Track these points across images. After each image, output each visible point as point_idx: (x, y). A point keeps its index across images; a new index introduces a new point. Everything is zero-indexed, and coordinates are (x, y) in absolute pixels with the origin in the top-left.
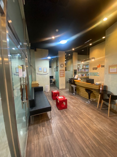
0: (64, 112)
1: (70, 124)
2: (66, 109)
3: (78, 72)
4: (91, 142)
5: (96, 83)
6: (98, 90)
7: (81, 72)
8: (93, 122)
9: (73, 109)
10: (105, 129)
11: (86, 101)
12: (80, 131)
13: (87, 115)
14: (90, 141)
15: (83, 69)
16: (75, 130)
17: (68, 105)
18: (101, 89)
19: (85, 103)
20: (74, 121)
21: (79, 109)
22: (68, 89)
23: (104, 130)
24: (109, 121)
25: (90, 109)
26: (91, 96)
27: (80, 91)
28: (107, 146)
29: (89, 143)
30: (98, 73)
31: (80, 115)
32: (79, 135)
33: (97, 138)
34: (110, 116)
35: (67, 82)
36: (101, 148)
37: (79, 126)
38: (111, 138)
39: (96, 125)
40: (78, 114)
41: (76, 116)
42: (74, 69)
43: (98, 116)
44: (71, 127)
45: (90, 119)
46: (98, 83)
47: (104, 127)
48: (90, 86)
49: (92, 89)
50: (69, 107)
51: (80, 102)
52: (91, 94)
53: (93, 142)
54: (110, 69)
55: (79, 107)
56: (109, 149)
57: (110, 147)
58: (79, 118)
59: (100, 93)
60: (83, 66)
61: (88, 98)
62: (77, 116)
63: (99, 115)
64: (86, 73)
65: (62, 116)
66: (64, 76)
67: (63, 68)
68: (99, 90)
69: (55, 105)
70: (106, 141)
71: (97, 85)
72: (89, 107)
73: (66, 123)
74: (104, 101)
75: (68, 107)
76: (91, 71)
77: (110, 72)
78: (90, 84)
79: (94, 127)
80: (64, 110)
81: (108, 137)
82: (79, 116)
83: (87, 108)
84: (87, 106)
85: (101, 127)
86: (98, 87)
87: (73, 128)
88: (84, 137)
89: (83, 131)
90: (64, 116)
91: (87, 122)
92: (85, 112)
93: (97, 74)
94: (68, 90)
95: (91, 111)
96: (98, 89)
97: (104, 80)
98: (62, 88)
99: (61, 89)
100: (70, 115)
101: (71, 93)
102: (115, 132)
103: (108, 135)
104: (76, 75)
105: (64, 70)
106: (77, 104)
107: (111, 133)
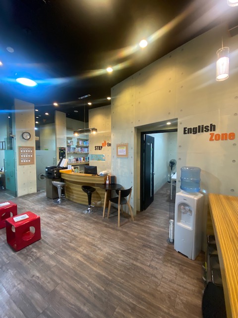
0: (32, 251)
1: (49, 272)
2: (37, 243)
3: (68, 154)
4: (92, 288)
5: (100, 173)
6: (103, 185)
7: (74, 153)
8: (96, 246)
9: (55, 235)
10: (113, 251)
11: (84, 210)
12: (72, 277)
13: (86, 238)
14: (90, 288)
15: (78, 146)
16: (60, 282)
17: (42, 230)
18: (107, 182)
19: (83, 215)
20: (58, 262)
21: (70, 231)
22: (43, 192)
23: (114, 253)
24: (119, 234)
25: (91, 223)
26: (92, 198)
27: (72, 193)
28: (119, 278)
29: (90, 292)
30: (103, 156)
31: (70, 242)
32: (69, 286)
33: (103, 274)
34: (121, 226)
35: (40, 177)
36: (110, 290)
37: (69, 267)
38: (123, 261)
39: (101, 250)
40: (67, 243)
41: (64, 249)
42: (59, 146)
43: (104, 233)
44: (49, 280)
45: (91, 243)
46: (103, 173)
47: (113, 247)
48: (90, 180)
49: (94, 184)
50: (46, 234)
51: (72, 215)
52: (92, 195)
53: (95, 286)
54: (119, 149)
55: (68, 226)
56: (121, 283)
57: (123, 279)
58: (68, 252)
59: (106, 191)
60: (78, 142)
61: (87, 204)
62: (65, 247)
63: (105, 229)
64: (84, 156)
65: (26, 264)
66: (32, 163)
67: (29, 142)
68: (105, 184)
69: (4, 241)
70: (117, 271)
71: (102, 176)
72: (89, 219)
73: (38, 274)
74: (111, 203)
75: (42, 236)
76: (92, 151)
77: (119, 154)
78: (91, 175)
79: (98, 255)
80: (30, 246)
81: (120, 262)
82: (69, 246)
83: (85, 224)
84: (86, 219)
85: (108, 251)
86: (103, 179)
87: (55, 278)
88: (78, 286)
89: (76, 274)
90: (31, 262)
91: (85, 252)
92: (81, 232)
93: (101, 156)
94: (45, 194)
95: (93, 226)
96: (103, 183)
97: (112, 166)
98: (26, 193)
99: (23, 197)
100: (47, 253)
101: (52, 202)
102: (128, 249)
103: (118, 260)
104: (64, 159)
105: (33, 148)
106: (65, 222)
107: (123, 254)
